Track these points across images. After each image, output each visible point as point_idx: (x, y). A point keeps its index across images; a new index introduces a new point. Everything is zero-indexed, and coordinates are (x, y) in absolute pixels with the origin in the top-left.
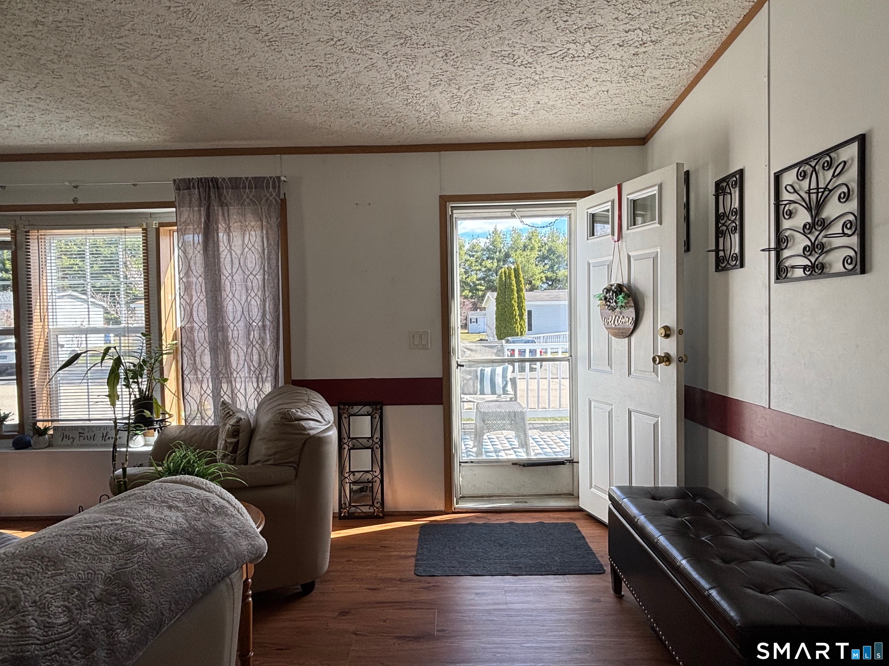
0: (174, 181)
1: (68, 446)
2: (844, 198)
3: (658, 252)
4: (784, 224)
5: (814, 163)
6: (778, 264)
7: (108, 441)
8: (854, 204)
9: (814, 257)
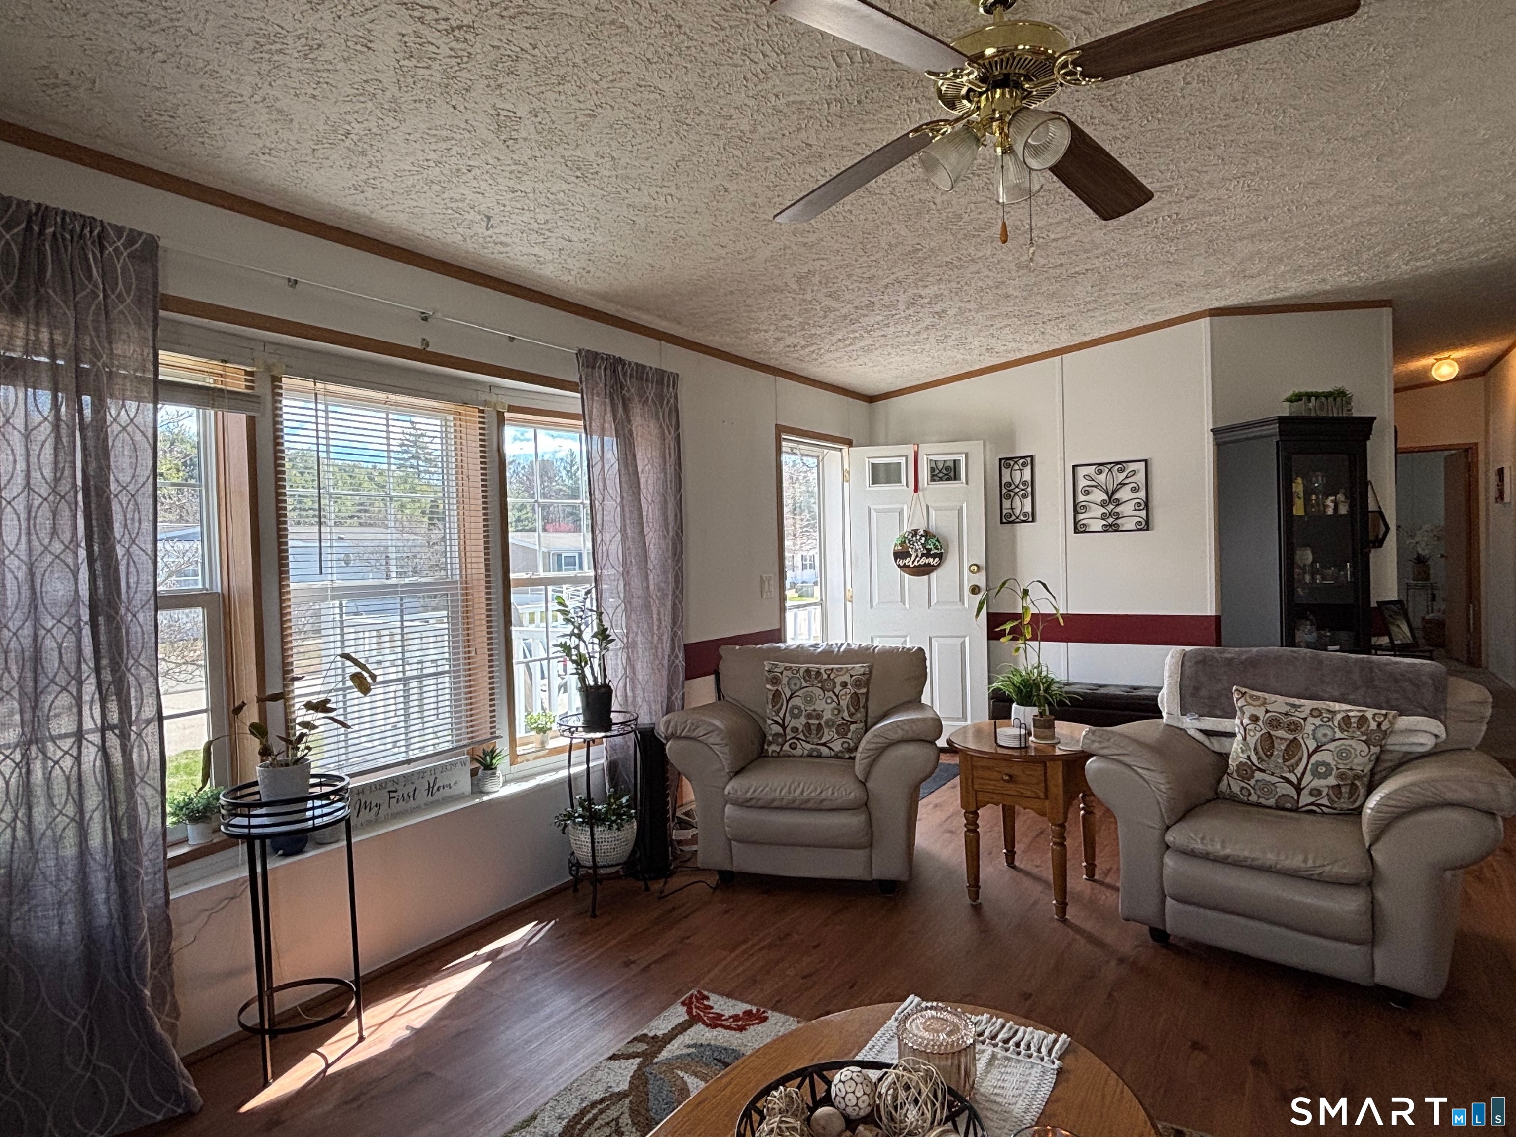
0: (580, 352)
2: (1134, 490)
3: (964, 506)
4: (1081, 498)
5: (1109, 466)
6: (1076, 523)
7: (438, 795)
8: (1142, 494)
9: (1111, 520)
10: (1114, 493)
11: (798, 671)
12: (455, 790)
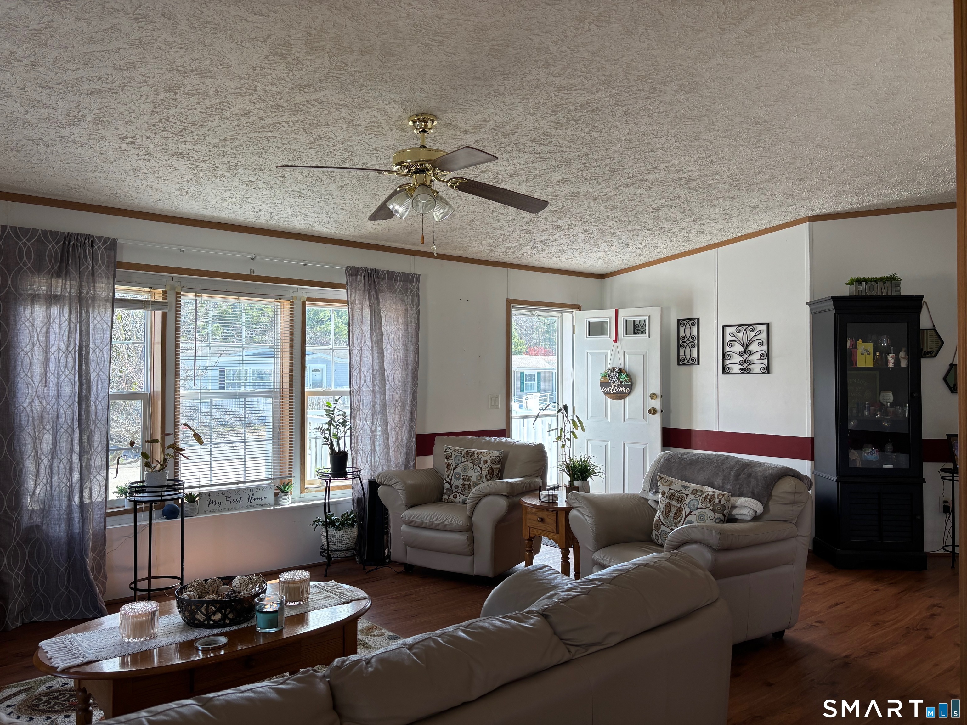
0: (347, 268)
1: (214, 511)
2: (761, 344)
3: (648, 352)
4: (728, 349)
5: (745, 327)
6: (724, 366)
7: (254, 503)
8: (765, 348)
9: (745, 365)
10: (748, 346)
11: (461, 452)
12: (264, 502)
